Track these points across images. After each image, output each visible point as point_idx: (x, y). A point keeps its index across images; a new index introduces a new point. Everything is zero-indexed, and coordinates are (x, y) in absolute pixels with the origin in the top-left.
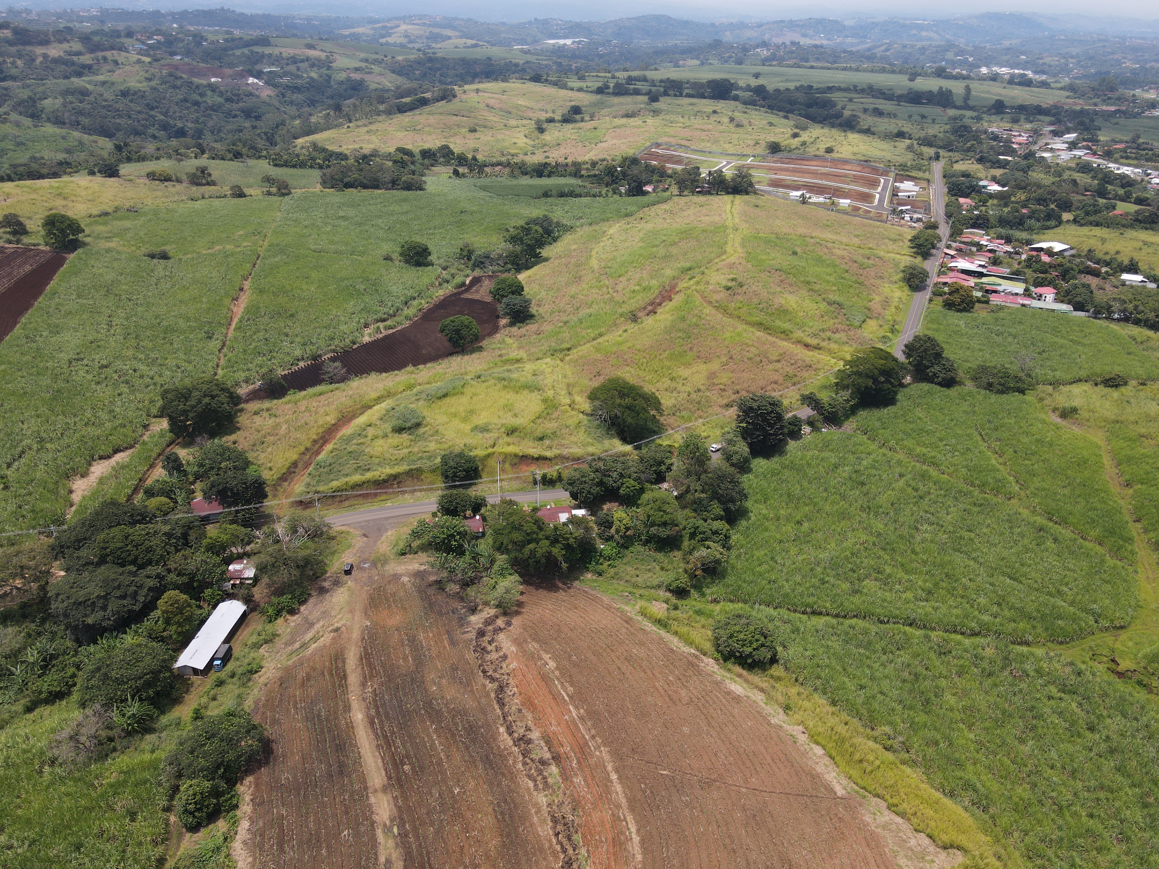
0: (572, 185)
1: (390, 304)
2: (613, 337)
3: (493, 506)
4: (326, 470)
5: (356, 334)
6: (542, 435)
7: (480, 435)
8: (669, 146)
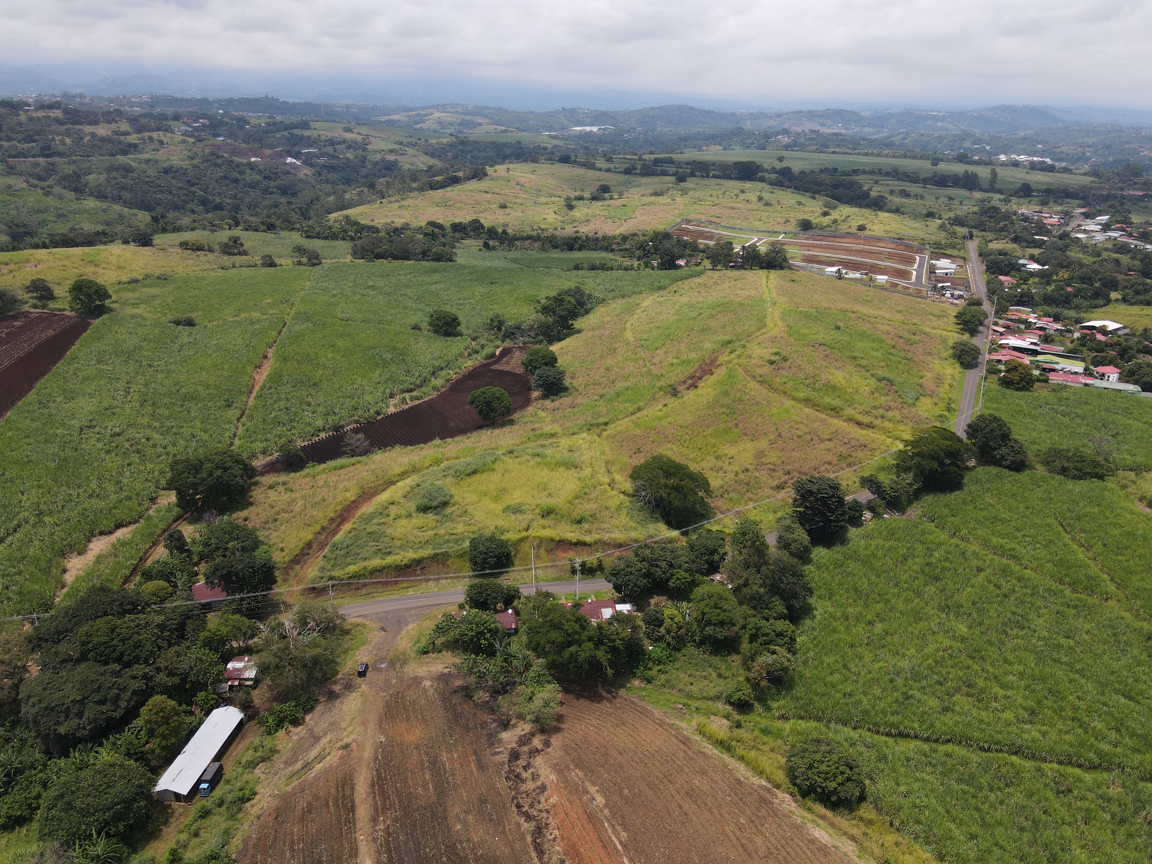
0: (603, 259)
1: (417, 374)
2: (654, 411)
3: (528, 598)
4: (342, 552)
5: (381, 404)
6: (579, 518)
7: (513, 517)
8: (699, 223)
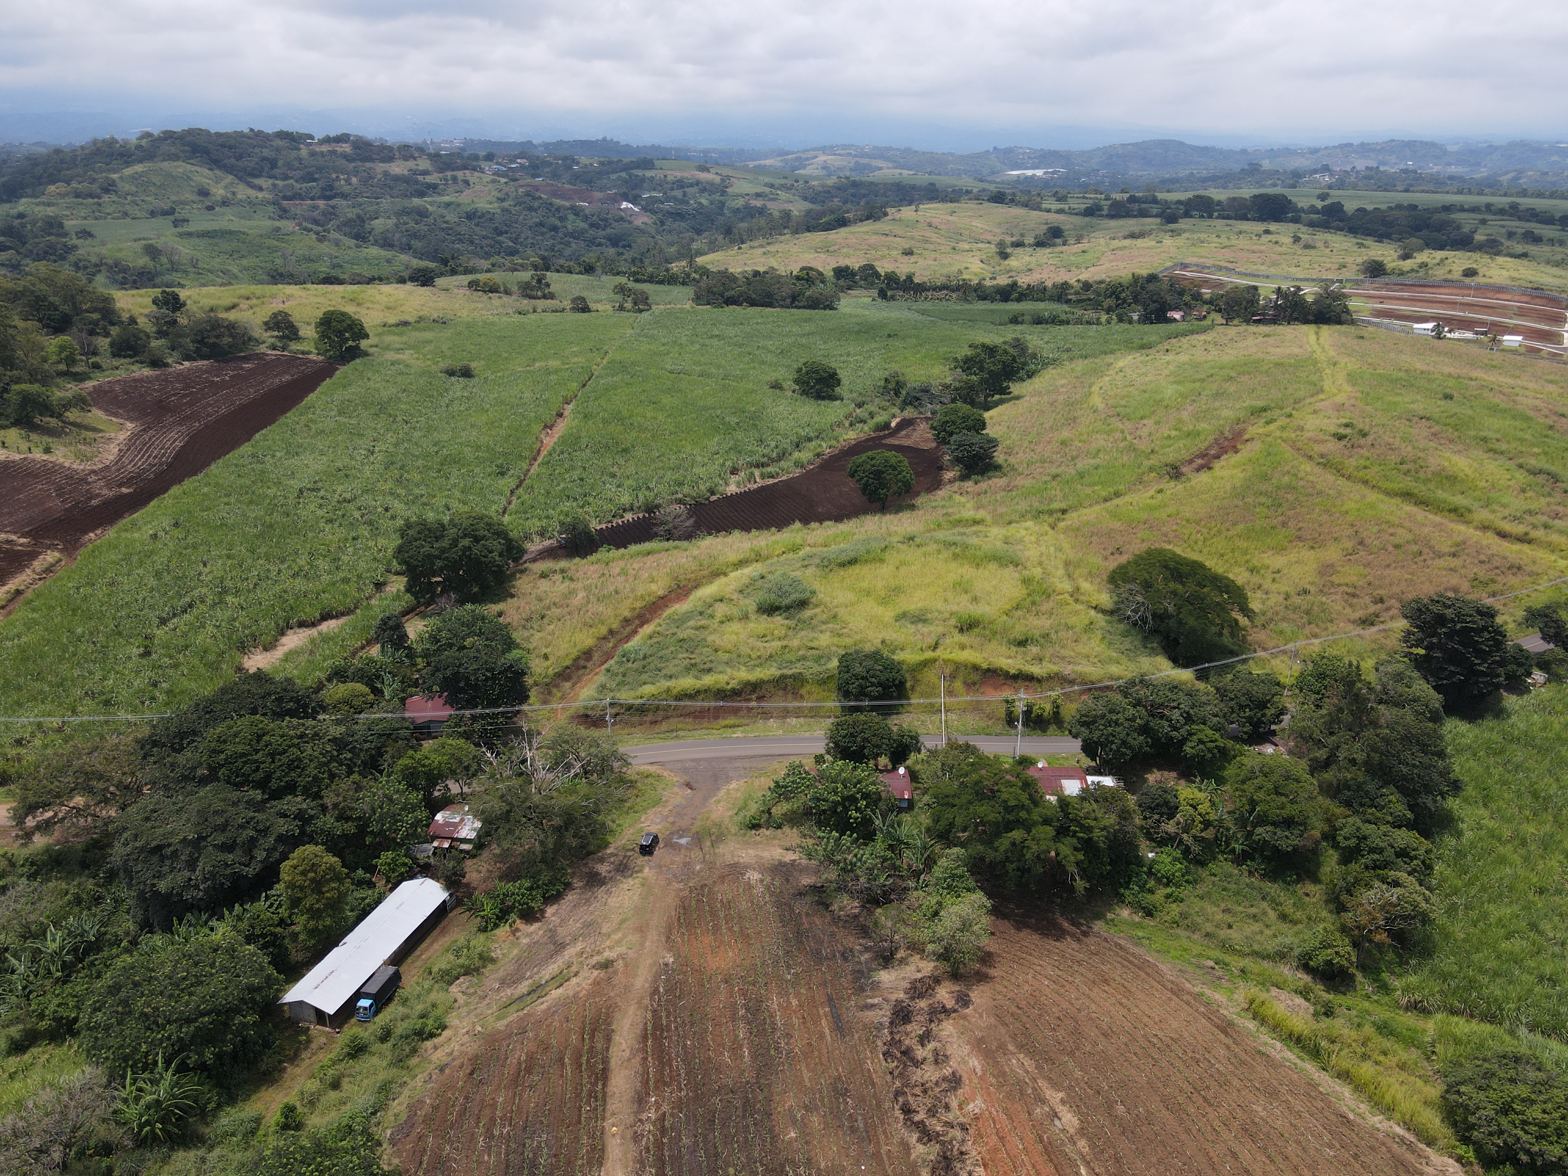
0: (1054, 311)
1: (773, 444)
2: (1140, 499)
3: (933, 753)
4: (635, 665)
5: (717, 480)
6: (1022, 638)
7: (912, 628)
8: (1202, 268)
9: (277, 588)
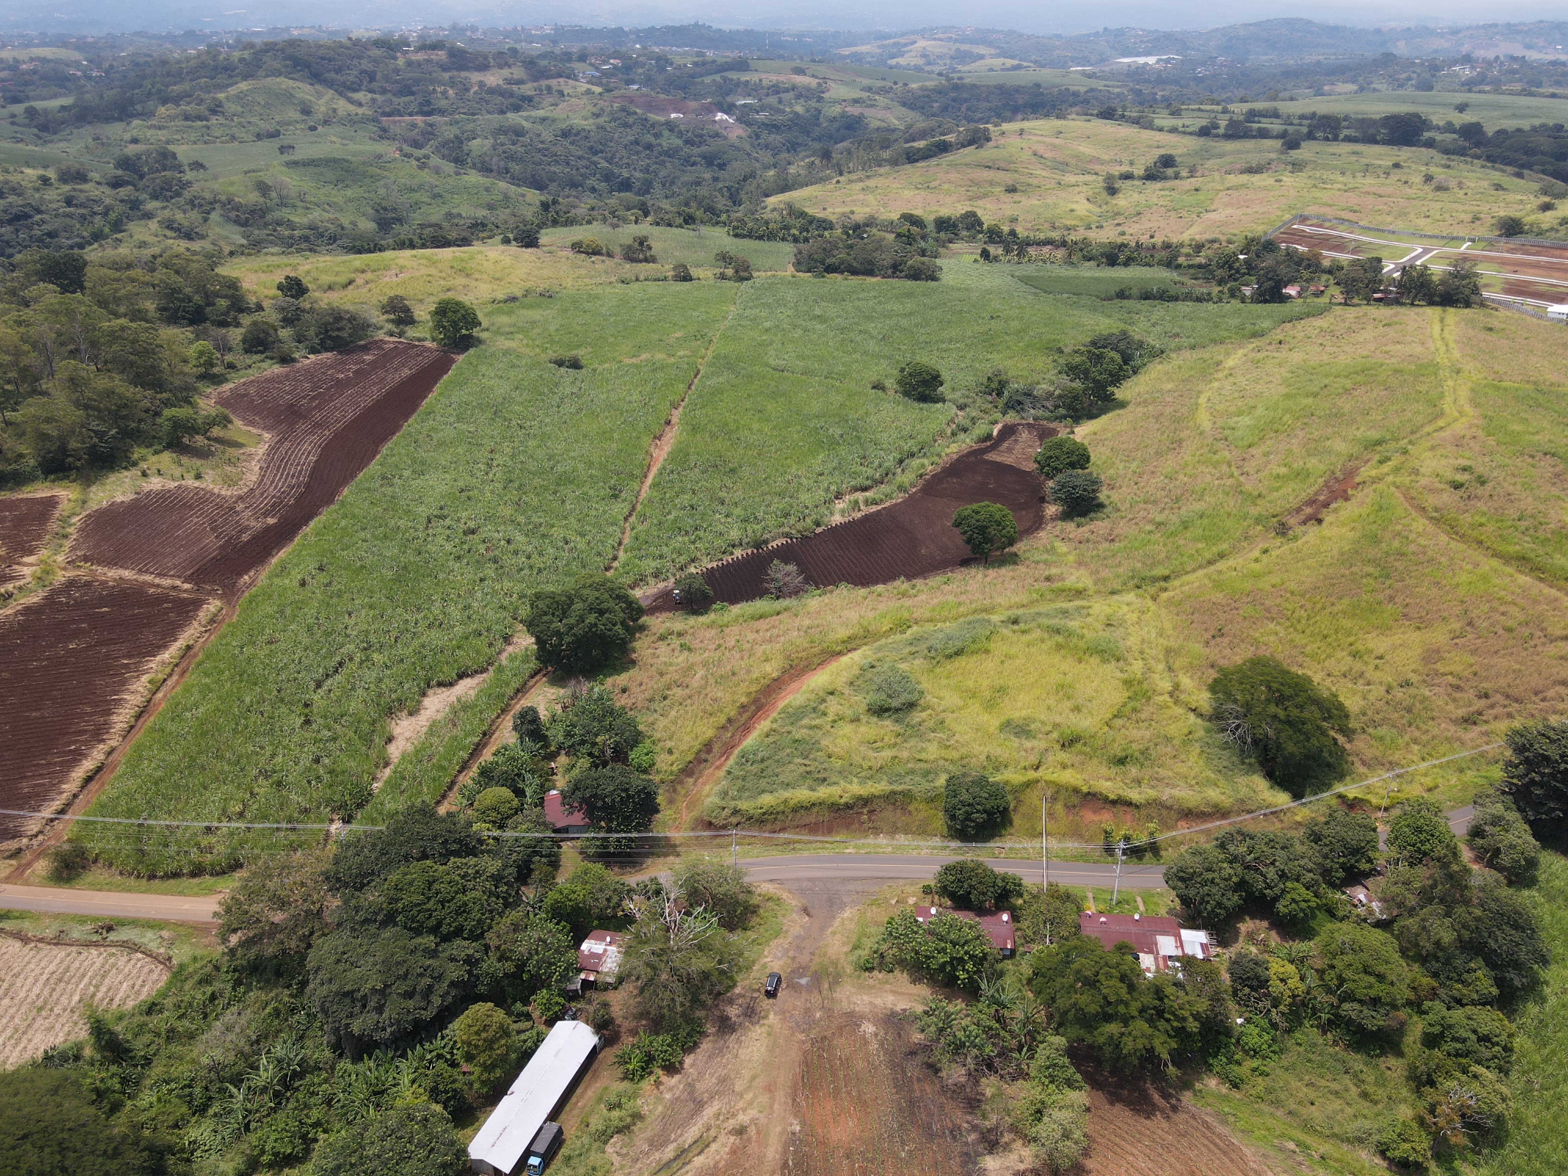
0: (1162, 280)
1: (876, 463)
2: (1246, 560)
3: (1035, 898)
4: (754, 769)
5: (823, 510)
6: (1123, 754)
7: (1015, 742)
8: (1323, 221)
9: (416, 643)
